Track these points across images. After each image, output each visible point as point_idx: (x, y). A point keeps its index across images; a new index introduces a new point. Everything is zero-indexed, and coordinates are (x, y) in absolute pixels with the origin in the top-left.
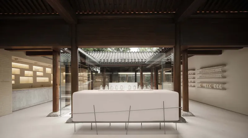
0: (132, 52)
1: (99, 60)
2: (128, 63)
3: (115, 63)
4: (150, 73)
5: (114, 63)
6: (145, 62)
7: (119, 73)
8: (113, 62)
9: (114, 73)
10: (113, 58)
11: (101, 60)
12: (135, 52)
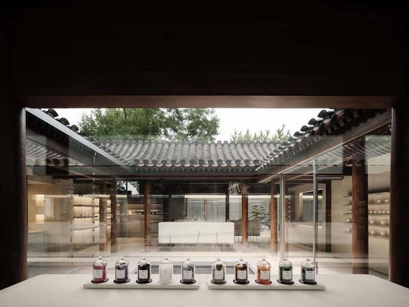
0: (219, 142)
1: (132, 163)
2: (211, 170)
3: (175, 170)
4: (270, 197)
5: (173, 170)
6: (256, 166)
7: (186, 196)
8: (170, 169)
9: (173, 196)
10: (170, 158)
11: (137, 161)
12: (226, 142)
